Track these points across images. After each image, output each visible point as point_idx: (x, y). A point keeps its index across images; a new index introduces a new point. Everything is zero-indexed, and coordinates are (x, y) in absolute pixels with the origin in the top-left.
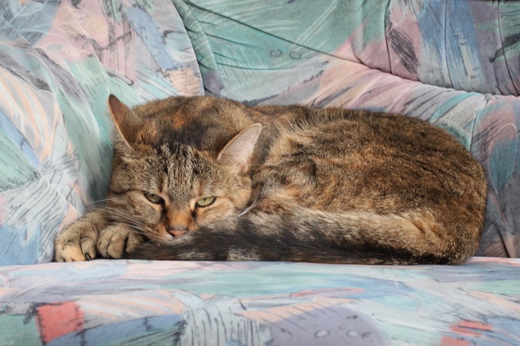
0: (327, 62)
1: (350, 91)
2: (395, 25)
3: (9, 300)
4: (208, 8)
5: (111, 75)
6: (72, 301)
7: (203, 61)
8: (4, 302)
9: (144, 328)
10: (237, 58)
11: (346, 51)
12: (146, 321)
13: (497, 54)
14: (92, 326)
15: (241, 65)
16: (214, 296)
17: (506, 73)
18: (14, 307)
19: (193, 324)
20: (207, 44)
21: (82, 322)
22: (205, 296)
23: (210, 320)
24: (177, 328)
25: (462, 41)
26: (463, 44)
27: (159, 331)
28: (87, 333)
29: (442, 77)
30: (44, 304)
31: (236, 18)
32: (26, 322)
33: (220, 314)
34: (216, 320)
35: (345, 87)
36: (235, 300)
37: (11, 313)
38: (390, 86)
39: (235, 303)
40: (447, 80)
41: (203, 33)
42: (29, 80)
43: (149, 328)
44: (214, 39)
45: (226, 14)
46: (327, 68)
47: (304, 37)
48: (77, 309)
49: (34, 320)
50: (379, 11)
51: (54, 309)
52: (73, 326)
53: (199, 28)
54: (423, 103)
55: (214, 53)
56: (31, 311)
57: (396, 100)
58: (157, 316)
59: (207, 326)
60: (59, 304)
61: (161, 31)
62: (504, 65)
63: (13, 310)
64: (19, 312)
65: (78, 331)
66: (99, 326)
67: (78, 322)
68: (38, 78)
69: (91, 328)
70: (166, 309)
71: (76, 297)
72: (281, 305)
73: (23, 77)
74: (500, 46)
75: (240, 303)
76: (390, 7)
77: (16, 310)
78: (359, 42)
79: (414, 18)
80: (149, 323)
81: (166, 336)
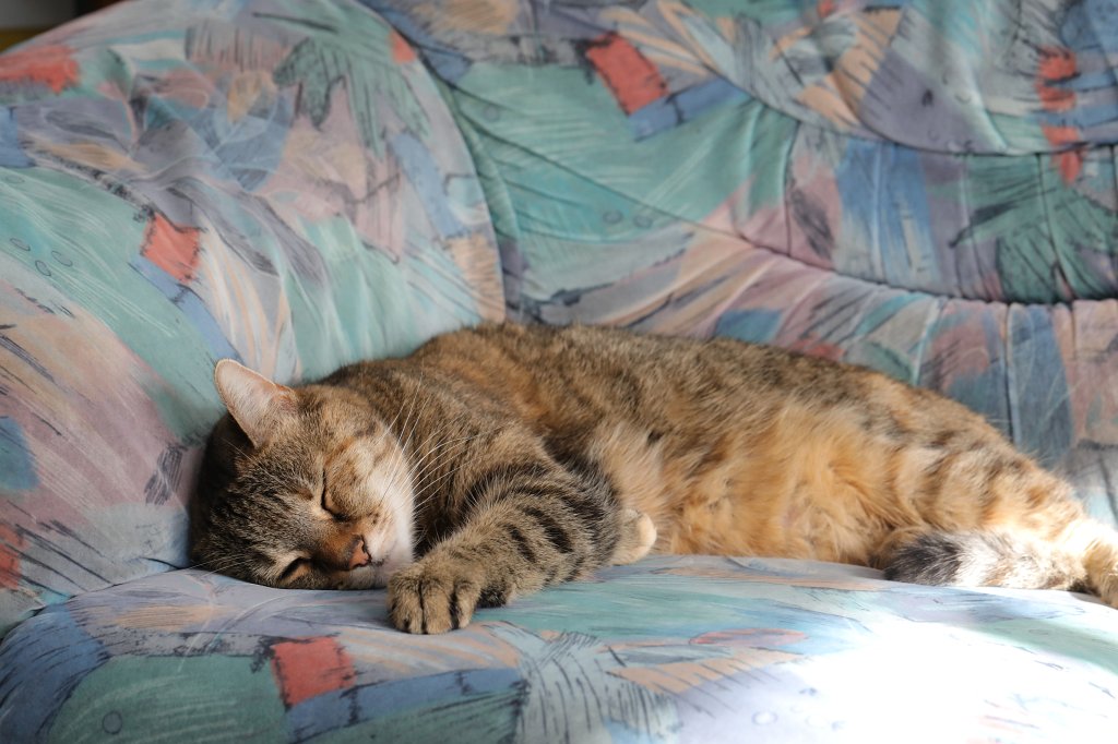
0: (690, 235)
1: (725, 284)
2: (801, 183)
3: (223, 630)
4: (512, 140)
5: (368, 246)
6: (328, 636)
7: (499, 225)
8: (216, 633)
9: (459, 689)
10: (553, 221)
11: (721, 221)
12: (460, 676)
13: (961, 236)
14: (369, 682)
15: (557, 233)
16: (562, 634)
17: (974, 266)
18: (233, 643)
19: (540, 687)
20: (505, 198)
21: (351, 674)
22: (548, 635)
23: (568, 683)
24: (514, 692)
25: (905, 212)
26: (907, 217)
27: (486, 696)
28: (361, 692)
29: (872, 267)
30: (282, 640)
31: (553, 157)
32: (256, 668)
33: (583, 673)
34: (578, 681)
35: (717, 275)
36: (600, 646)
37: (229, 653)
38: (788, 278)
39: (602, 652)
40: (879, 273)
41: (499, 179)
42: (243, 253)
43: (466, 690)
44: (518, 191)
45: (539, 150)
46: (691, 245)
47: (657, 197)
48: (339, 650)
49: (268, 665)
50: (776, 159)
51: (300, 648)
52: (334, 680)
53: (493, 171)
54: (842, 308)
55: (518, 212)
56: (261, 652)
57: (798, 300)
58: (476, 670)
59: (566, 691)
60: (307, 641)
61: (442, 174)
62: (971, 253)
63: (232, 646)
64: (242, 652)
65: (345, 689)
66: (381, 682)
67: (344, 673)
68: (258, 251)
69: (368, 685)
70: (489, 658)
71: (333, 629)
72: (680, 659)
73: (235, 247)
74: (966, 223)
75: (611, 651)
76: (794, 154)
77: (237, 647)
78: (743, 208)
79: (830, 174)
80: (465, 681)
81: (497, 705)
